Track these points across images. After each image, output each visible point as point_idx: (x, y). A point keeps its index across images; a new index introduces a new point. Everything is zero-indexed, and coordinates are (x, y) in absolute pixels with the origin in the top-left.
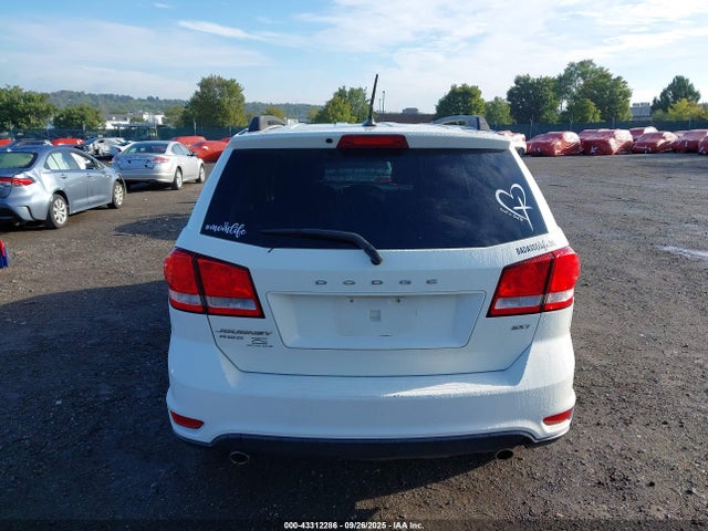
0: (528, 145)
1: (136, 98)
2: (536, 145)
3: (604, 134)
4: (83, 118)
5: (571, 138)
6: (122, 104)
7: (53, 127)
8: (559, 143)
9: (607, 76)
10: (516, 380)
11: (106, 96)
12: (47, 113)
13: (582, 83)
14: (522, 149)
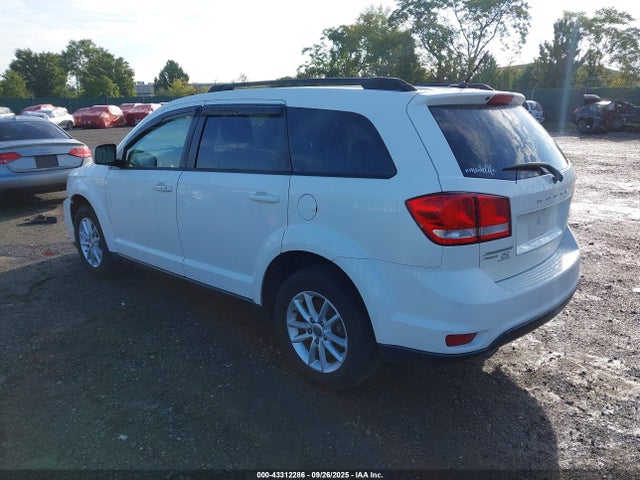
0: (75, 118)
2: (84, 118)
3: (143, 107)
5: (116, 111)
8: (106, 116)
9: (110, 56)
13: (86, 60)
14: (70, 122)
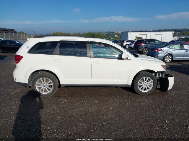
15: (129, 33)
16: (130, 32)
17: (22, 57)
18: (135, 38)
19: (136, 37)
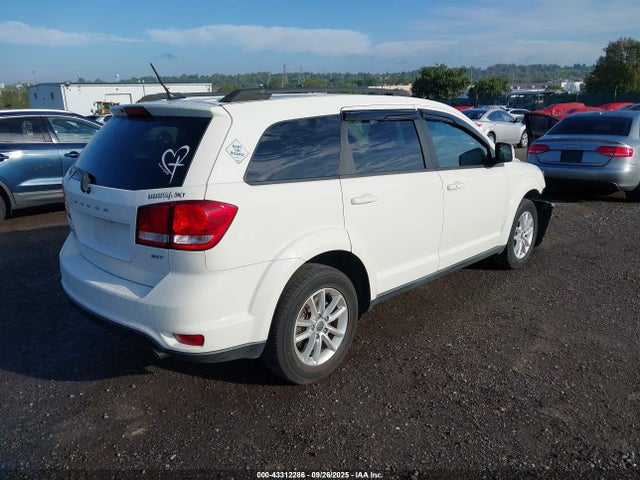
1: (563, 66)
4: (492, 88)
6: (547, 73)
7: (467, 97)
10: (143, 295)
11: (532, 66)
12: (462, 85)
15: (62, 87)
16: (67, 86)
17: (228, 214)
18: (95, 109)
19: (99, 103)
